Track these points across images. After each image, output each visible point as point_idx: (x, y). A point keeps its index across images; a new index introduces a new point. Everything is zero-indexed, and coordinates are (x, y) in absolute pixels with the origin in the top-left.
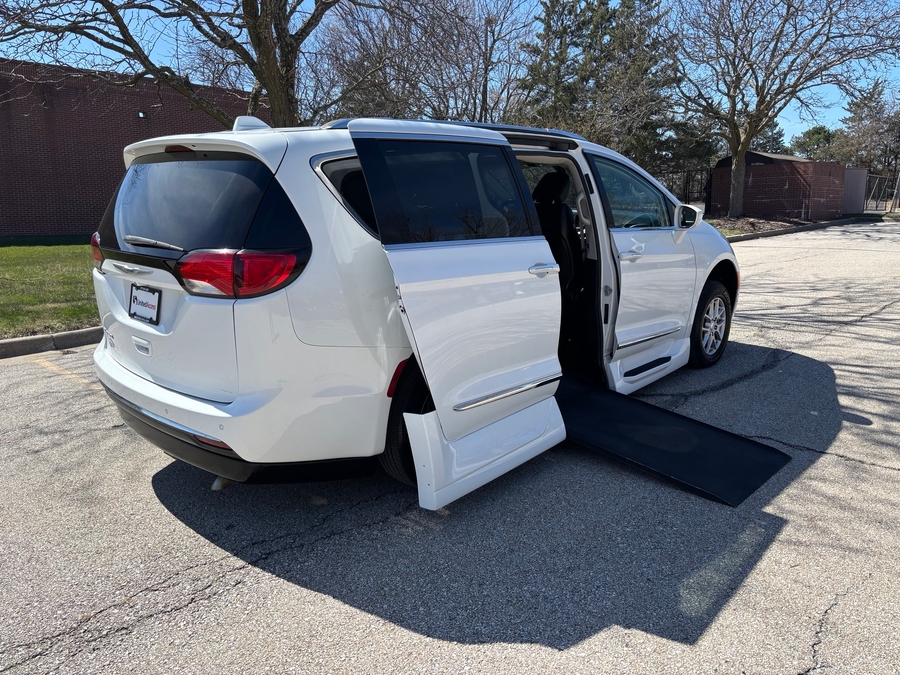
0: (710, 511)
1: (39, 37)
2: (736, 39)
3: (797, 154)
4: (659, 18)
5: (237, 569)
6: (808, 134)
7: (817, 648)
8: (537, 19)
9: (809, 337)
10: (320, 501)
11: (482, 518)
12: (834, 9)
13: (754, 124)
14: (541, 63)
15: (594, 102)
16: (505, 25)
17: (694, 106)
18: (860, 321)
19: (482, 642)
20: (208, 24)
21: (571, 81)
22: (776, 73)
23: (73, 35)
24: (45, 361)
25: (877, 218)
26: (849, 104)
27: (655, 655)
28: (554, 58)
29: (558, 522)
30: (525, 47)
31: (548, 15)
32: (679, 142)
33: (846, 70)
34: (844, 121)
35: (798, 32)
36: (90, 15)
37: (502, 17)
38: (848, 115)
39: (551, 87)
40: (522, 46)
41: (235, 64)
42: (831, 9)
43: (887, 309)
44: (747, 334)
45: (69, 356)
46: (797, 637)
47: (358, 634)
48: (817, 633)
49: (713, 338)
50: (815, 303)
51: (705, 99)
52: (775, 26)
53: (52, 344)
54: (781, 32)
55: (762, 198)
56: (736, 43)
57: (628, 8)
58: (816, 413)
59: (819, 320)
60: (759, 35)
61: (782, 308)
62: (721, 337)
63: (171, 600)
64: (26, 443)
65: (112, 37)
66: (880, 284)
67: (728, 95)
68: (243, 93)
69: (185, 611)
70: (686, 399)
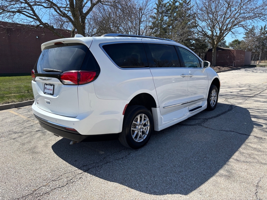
0: (219, 153)
1: (8, 14)
2: (213, 14)
3: (230, 48)
4: (191, 8)
5: (79, 174)
6: (233, 42)
7: (257, 194)
8: (154, 8)
9: (241, 101)
10: (102, 153)
11: (152, 157)
12: (242, 5)
13: (219, 39)
14: (156, 21)
15: (172, 33)
16: (145, 10)
17: (201, 34)
18: (254, 96)
19: (157, 195)
20: (59, 10)
21: (165, 26)
22: (225, 24)
23: (18, 14)
24: (13, 111)
25: (254, 66)
26: (245, 33)
27: (209, 198)
28: (160, 20)
29: (175, 157)
30: (151, 17)
31: (158, 7)
32: (197, 44)
33: (245, 23)
34: (244, 38)
35: (232, 12)
36: (23, 8)
37: (144, 8)
38: (245, 36)
39: (159, 28)
40: (150, 16)
41: (66, 22)
42: (241, 5)
43: (262, 93)
44: (222, 100)
45: (20, 110)
46: (250, 191)
47: (119, 193)
48: (256, 189)
49: (213, 101)
50: (241, 91)
51: (204, 32)
52: (224, 11)
53: (14, 106)
54: (226, 12)
55: (221, 61)
56: (213, 15)
57: (181, 5)
58: (246, 123)
59: (243, 96)
60: (220, 13)
61: (231, 92)
62: (216, 101)
63: (60, 184)
64: (10, 136)
65: (30, 14)
66: (259, 85)
67: (211, 30)
68: (69, 31)
69: (65, 187)
70: (207, 120)
